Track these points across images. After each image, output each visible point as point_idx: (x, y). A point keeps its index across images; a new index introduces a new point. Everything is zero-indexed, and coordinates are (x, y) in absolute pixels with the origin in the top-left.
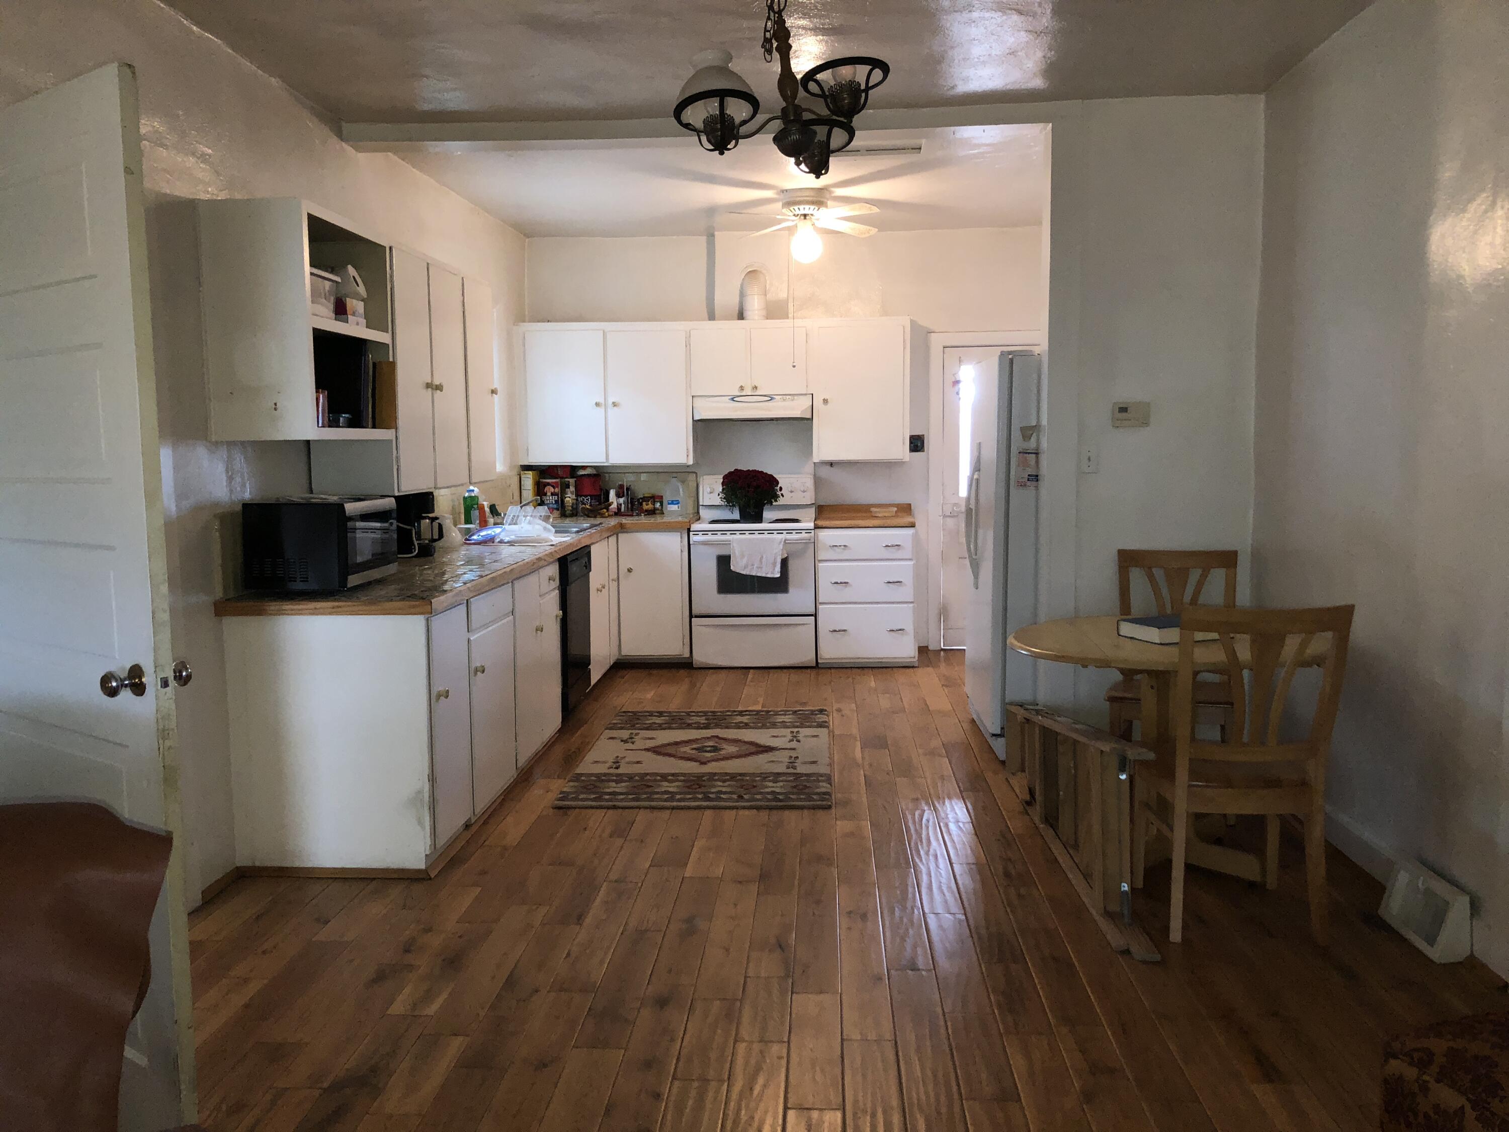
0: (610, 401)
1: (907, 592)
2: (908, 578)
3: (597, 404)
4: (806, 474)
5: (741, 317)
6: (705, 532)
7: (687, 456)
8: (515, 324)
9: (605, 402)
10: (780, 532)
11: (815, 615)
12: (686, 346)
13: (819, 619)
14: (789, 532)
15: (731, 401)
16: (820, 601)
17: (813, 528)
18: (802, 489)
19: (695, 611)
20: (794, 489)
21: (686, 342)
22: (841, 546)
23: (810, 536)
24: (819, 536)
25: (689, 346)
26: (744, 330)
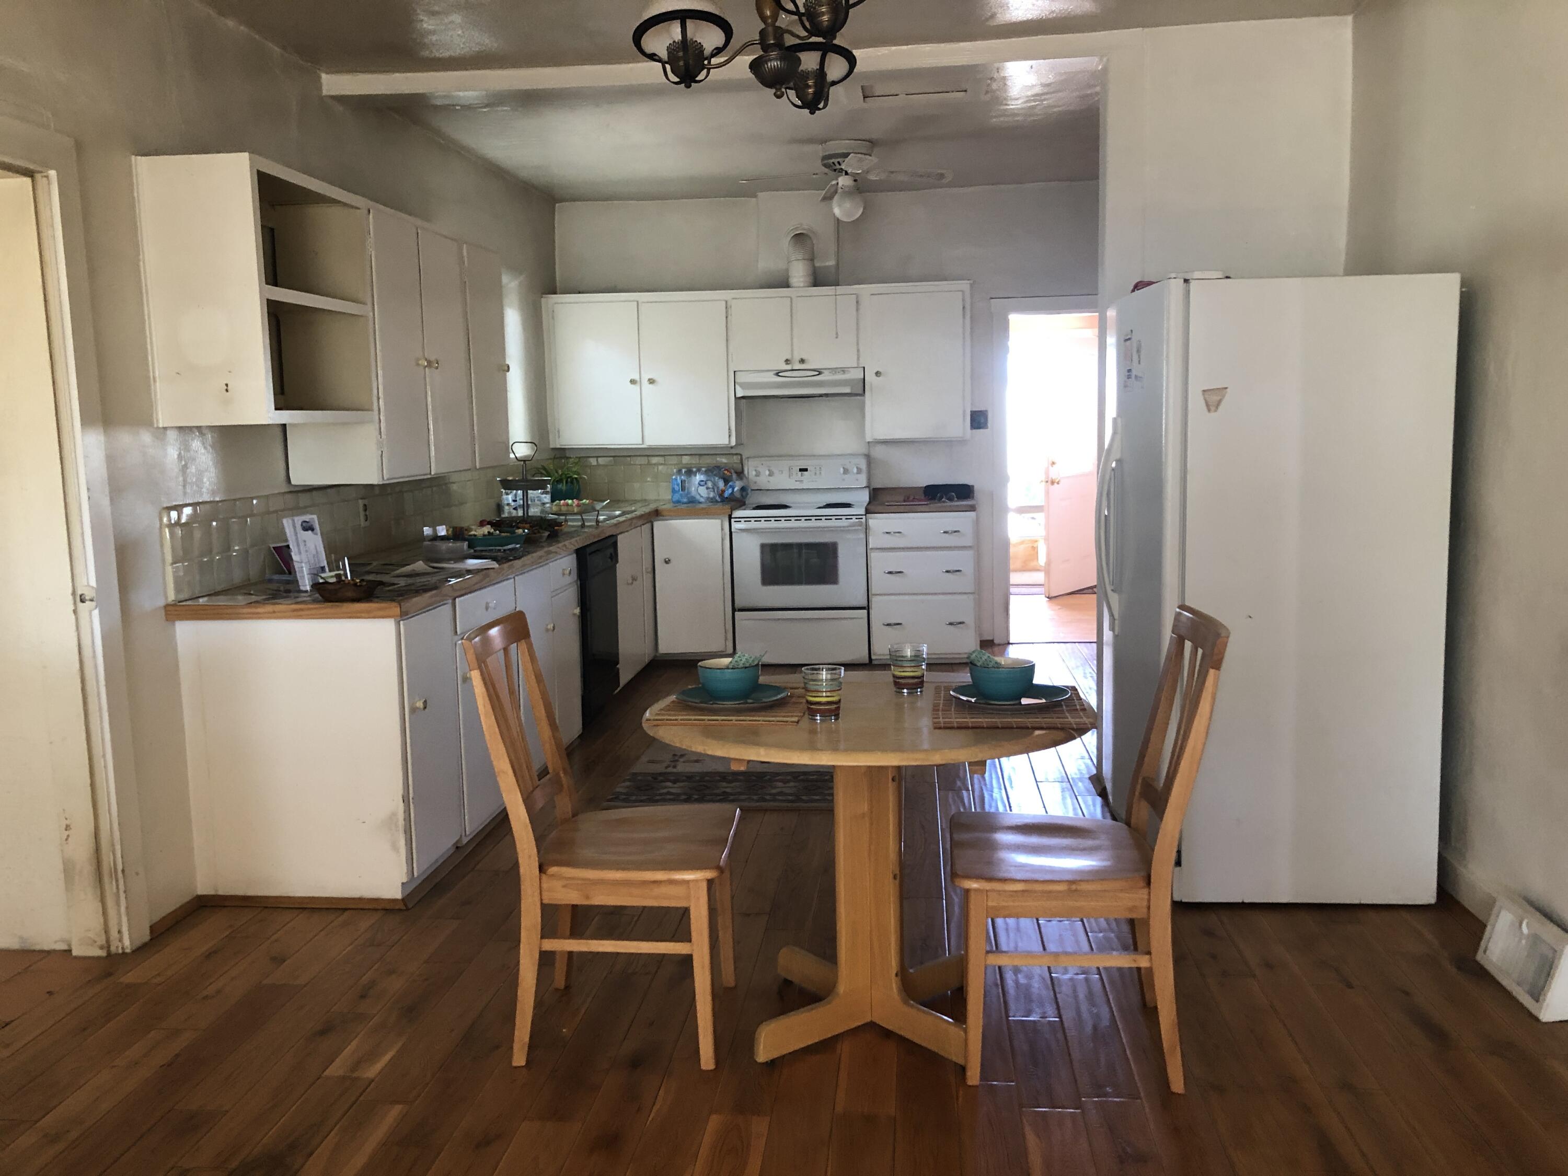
0: (645, 378)
1: (965, 582)
2: (968, 569)
3: (633, 382)
4: (859, 455)
5: (786, 284)
6: (748, 519)
7: (730, 436)
8: (544, 296)
9: (640, 378)
10: (828, 518)
11: (868, 608)
12: (727, 317)
13: (872, 612)
14: (838, 517)
15: (776, 376)
16: (873, 592)
17: (864, 513)
18: (855, 470)
19: (738, 604)
20: (846, 471)
21: (727, 312)
22: (895, 533)
23: (861, 522)
24: (871, 522)
25: (729, 317)
26: (789, 299)
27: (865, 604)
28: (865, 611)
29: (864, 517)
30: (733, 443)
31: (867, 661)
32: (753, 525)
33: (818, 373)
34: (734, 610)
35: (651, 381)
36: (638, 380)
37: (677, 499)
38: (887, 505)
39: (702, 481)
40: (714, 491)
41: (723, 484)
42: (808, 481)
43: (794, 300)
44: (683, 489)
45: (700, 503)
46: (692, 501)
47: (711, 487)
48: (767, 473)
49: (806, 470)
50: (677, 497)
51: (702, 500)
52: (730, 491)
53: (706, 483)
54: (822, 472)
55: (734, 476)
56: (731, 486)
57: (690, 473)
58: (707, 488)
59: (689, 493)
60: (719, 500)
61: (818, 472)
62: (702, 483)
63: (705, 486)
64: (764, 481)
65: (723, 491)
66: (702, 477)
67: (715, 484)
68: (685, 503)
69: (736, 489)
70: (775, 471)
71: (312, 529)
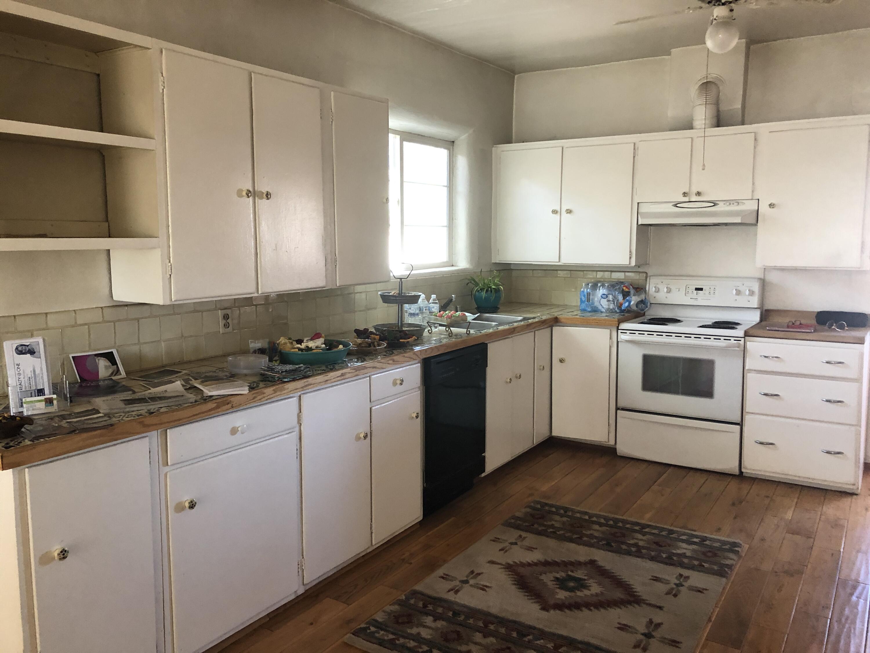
0: (564, 209)
3: (555, 212)
4: (754, 278)
5: (690, 126)
6: (633, 331)
7: (630, 258)
8: (494, 146)
9: (561, 209)
10: (707, 337)
11: (741, 424)
12: (634, 157)
13: (745, 429)
14: (717, 338)
15: (674, 207)
16: (747, 411)
17: (743, 336)
18: (747, 293)
19: (621, 404)
20: (738, 293)
21: (634, 153)
22: (773, 357)
23: (740, 343)
24: (748, 344)
25: (636, 157)
26: (691, 139)
27: (738, 419)
28: (738, 427)
29: (743, 339)
30: (633, 264)
31: (737, 472)
32: (637, 337)
33: (713, 204)
34: (617, 409)
35: (569, 211)
36: (559, 210)
37: (583, 308)
38: (768, 330)
39: (604, 294)
40: (614, 304)
41: (622, 298)
42: (701, 299)
43: (695, 140)
44: (588, 300)
45: (602, 312)
46: (595, 310)
47: (611, 300)
48: (665, 290)
49: (701, 289)
50: (583, 306)
51: (603, 310)
52: (627, 304)
53: (607, 297)
54: (716, 292)
55: (632, 291)
56: (628, 300)
57: (595, 286)
58: (609, 301)
59: (593, 303)
60: (618, 311)
61: (712, 292)
62: (604, 296)
63: (607, 299)
64: (662, 297)
65: (621, 305)
66: (605, 291)
67: (615, 297)
68: (590, 312)
69: (632, 303)
70: (673, 288)
71: (32, 352)
